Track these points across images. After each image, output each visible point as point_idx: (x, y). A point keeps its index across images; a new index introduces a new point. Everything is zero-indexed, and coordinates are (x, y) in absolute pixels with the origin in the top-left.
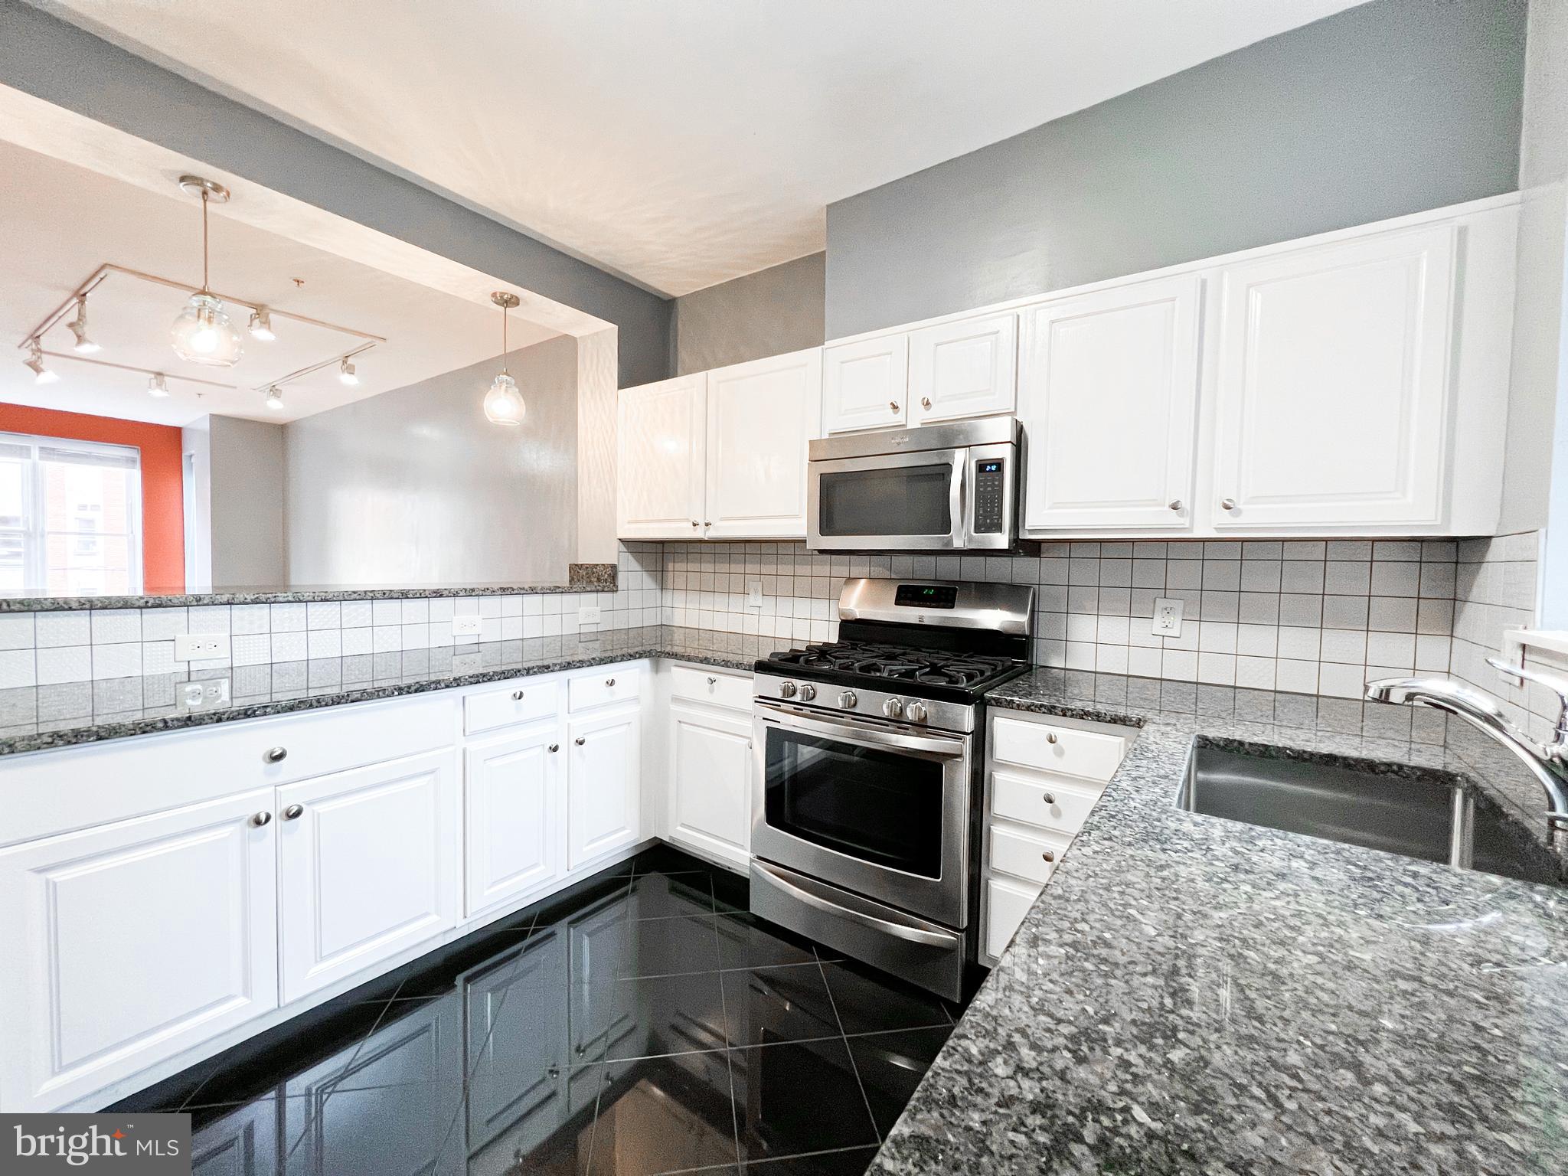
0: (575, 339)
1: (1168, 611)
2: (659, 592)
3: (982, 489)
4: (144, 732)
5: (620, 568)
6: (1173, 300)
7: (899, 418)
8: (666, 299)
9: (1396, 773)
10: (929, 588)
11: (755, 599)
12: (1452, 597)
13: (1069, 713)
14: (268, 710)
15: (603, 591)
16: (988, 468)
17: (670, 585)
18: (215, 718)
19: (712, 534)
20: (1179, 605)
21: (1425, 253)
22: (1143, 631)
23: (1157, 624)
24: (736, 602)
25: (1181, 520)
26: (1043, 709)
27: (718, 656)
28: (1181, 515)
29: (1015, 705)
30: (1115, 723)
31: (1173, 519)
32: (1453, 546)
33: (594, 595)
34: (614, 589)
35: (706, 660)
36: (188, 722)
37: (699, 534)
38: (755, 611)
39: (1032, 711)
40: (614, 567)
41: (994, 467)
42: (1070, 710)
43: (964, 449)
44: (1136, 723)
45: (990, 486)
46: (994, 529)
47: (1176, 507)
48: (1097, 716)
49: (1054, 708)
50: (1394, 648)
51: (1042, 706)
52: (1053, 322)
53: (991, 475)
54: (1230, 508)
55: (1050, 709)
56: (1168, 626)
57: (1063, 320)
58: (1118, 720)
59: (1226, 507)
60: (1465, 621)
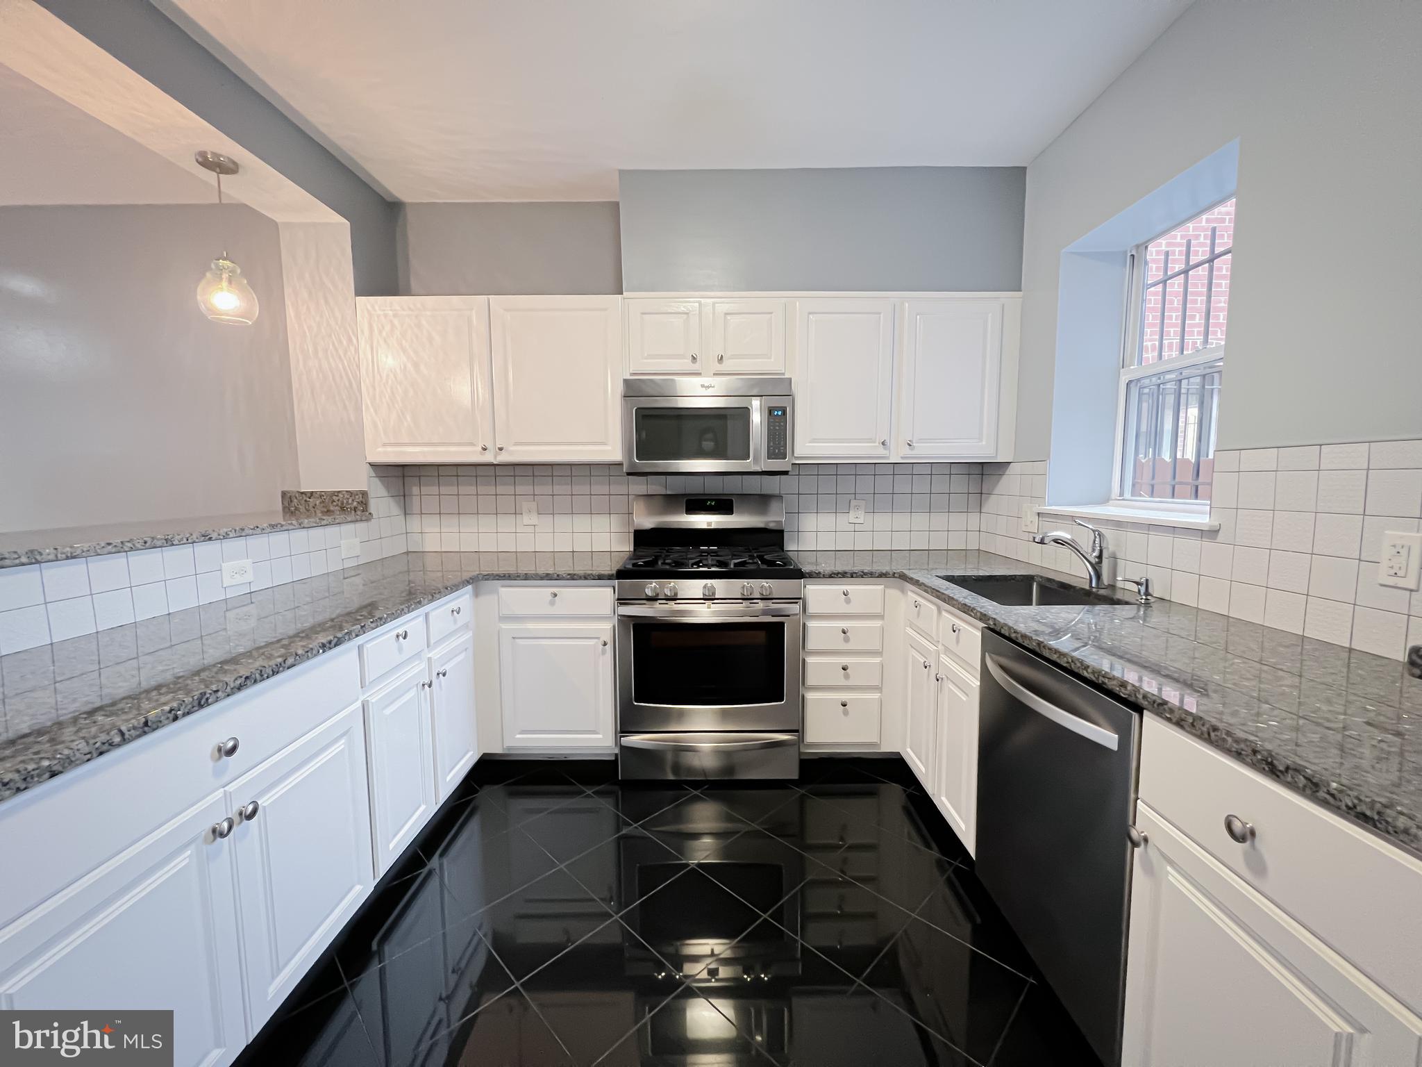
0: (276, 224)
1: (857, 508)
2: (402, 517)
3: (772, 428)
4: (101, 754)
5: (371, 495)
6: (880, 313)
7: (695, 367)
8: (389, 200)
9: (1013, 579)
10: (712, 500)
11: (530, 519)
12: (980, 492)
13: (854, 575)
14: (220, 694)
15: (361, 520)
16: (776, 413)
17: (416, 509)
18: (171, 716)
19: (503, 458)
20: (863, 504)
21: (990, 315)
22: (844, 521)
23: (852, 517)
24: (506, 523)
25: (885, 452)
26: (840, 576)
27: (562, 570)
28: (885, 449)
29: (821, 576)
30: (881, 577)
31: (881, 451)
32: (980, 466)
33: (351, 526)
34: (369, 517)
35: (548, 577)
36: (146, 729)
37: (488, 458)
38: (531, 529)
39: (833, 577)
40: (364, 494)
41: (780, 413)
42: (856, 573)
43: (759, 398)
44: (894, 575)
45: (777, 426)
46: (781, 456)
47: (883, 443)
48: (871, 575)
49: (846, 573)
50: (957, 521)
51: (838, 573)
52: (810, 313)
53: (779, 421)
54: (910, 445)
55: (843, 575)
56: (857, 516)
57: (816, 313)
58: (882, 575)
59: (908, 444)
60: (991, 504)
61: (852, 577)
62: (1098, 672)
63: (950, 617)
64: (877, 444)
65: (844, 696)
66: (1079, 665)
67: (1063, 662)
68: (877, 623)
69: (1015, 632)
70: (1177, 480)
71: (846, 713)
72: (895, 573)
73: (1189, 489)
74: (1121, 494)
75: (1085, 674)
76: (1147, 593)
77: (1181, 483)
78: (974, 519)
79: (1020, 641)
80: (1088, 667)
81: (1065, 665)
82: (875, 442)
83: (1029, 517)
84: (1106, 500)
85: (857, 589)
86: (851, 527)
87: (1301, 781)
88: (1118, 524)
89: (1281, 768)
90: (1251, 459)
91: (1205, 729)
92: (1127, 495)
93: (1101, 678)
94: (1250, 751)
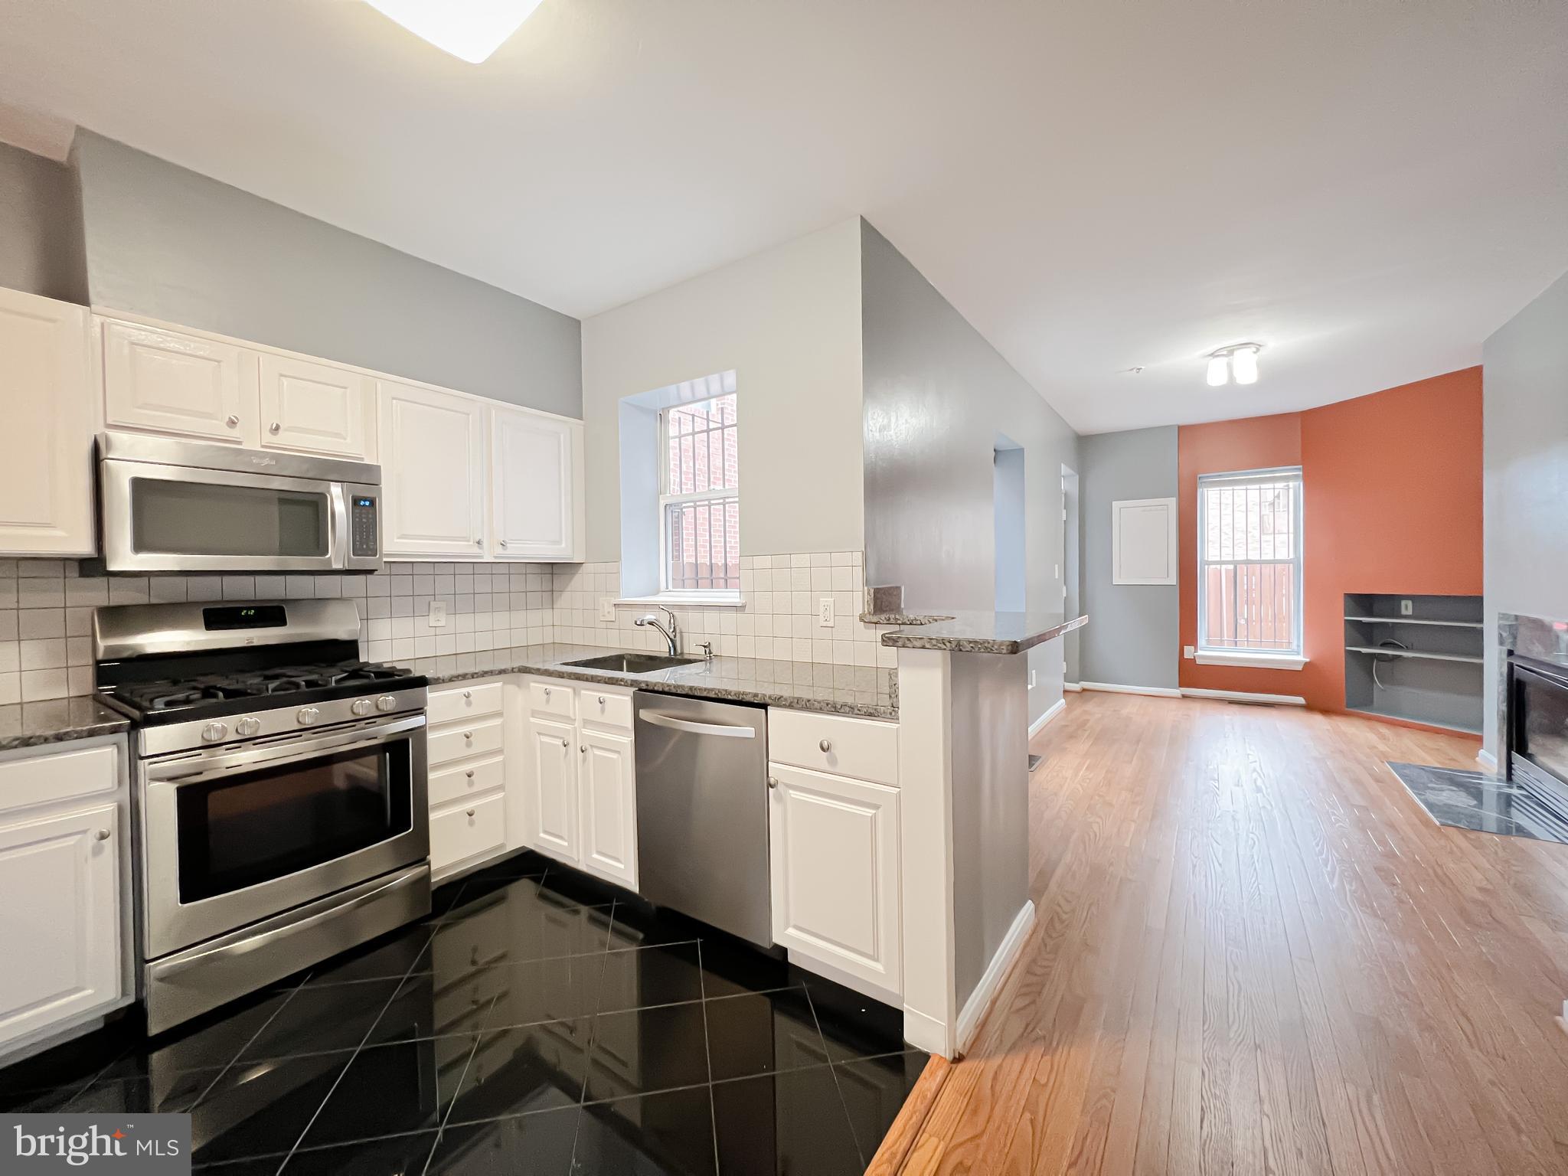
1: (438, 609)
3: (357, 520)
6: (468, 415)
7: (234, 433)
10: (249, 609)
12: (551, 590)
13: (475, 676)
16: (362, 503)
20: (443, 605)
22: (423, 625)
23: (432, 620)
25: (480, 551)
26: (460, 678)
28: (480, 548)
30: (501, 674)
31: (476, 550)
32: (550, 566)
39: (453, 681)
41: (367, 503)
42: (476, 673)
43: (340, 484)
44: (513, 671)
45: (365, 518)
46: (370, 553)
47: (478, 543)
48: (491, 673)
49: (467, 674)
50: (535, 617)
51: (459, 676)
52: (393, 398)
53: (365, 510)
54: (503, 545)
55: (464, 677)
56: (439, 619)
57: (399, 399)
58: (502, 672)
59: (502, 544)
60: (564, 600)
61: (473, 677)
62: (738, 694)
63: (591, 693)
64: (471, 543)
65: (469, 806)
66: (724, 693)
67: (712, 695)
68: (497, 722)
69: (668, 686)
70: (714, 576)
71: (471, 823)
72: (513, 669)
73: (722, 582)
74: (667, 588)
75: (730, 697)
76: (710, 653)
77: (701, 578)
78: (547, 614)
79: (674, 691)
80: (731, 692)
81: (714, 696)
82: (469, 541)
83: (606, 607)
84: (657, 592)
85: (476, 689)
86: (432, 631)
87: (847, 709)
88: (682, 607)
89: (839, 707)
90: (759, 562)
91: (804, 703)
92: (670, 588)
93: (741, 696)
94: (825, 705)
